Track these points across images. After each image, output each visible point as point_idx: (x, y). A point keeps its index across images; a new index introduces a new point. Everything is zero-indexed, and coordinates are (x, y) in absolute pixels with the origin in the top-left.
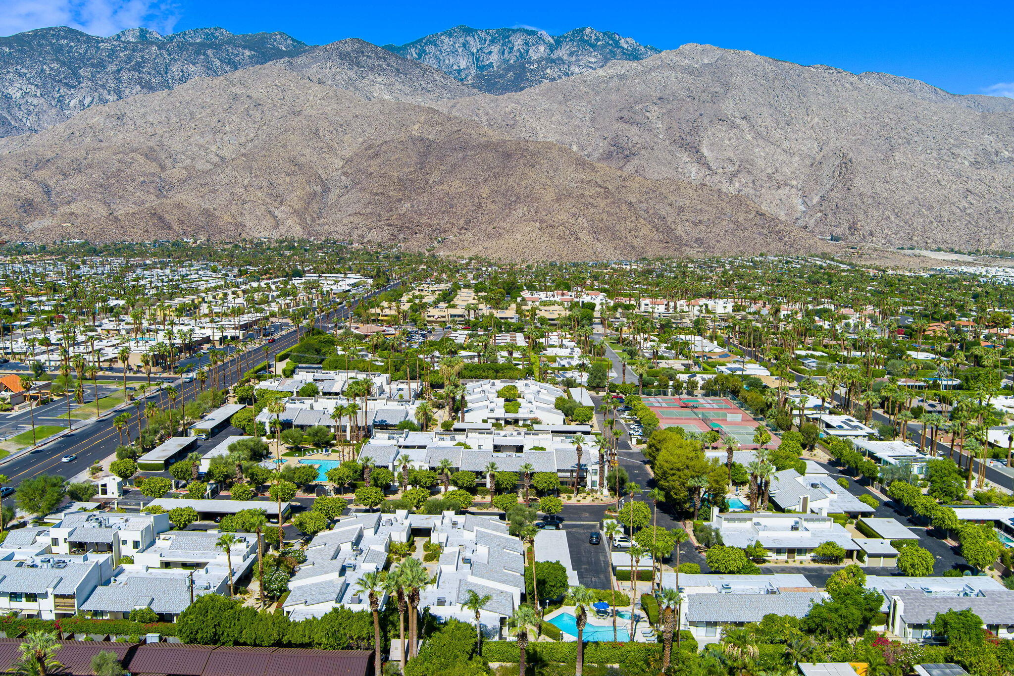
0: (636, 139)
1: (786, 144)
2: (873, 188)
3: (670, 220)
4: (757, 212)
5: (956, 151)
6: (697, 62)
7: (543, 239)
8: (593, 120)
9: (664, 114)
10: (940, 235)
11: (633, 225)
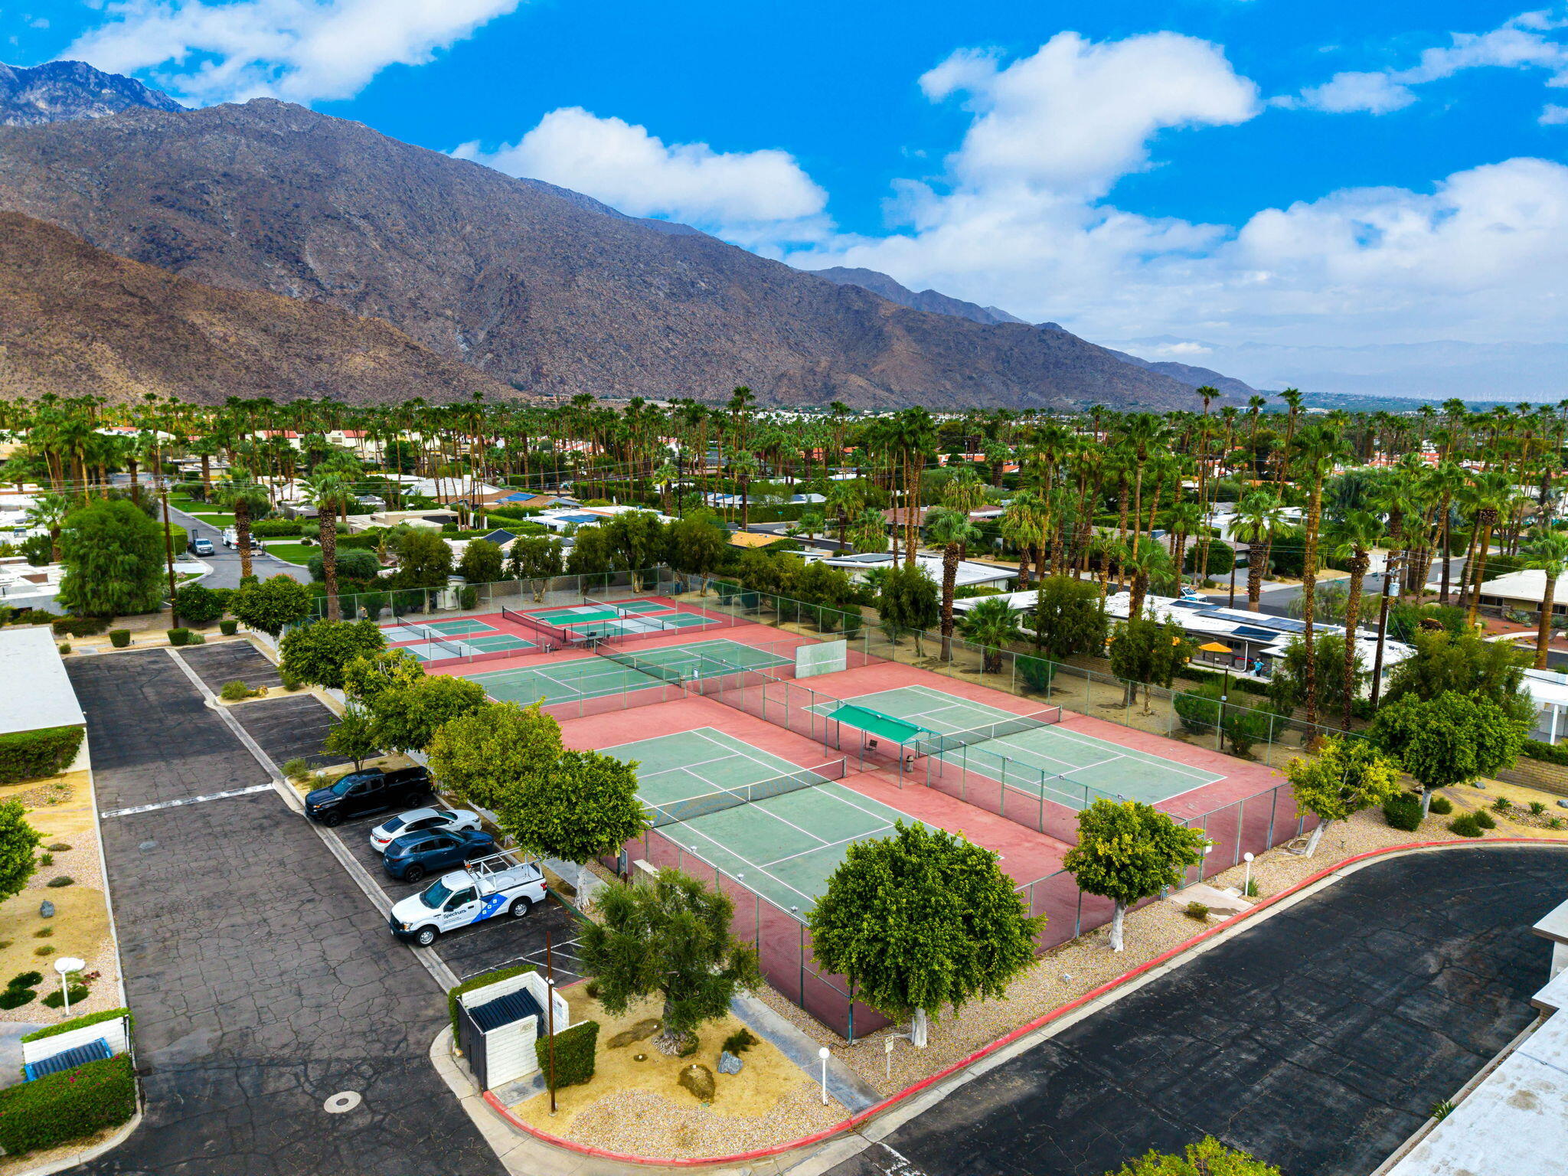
0: (189, 234)
1: (431, 259)
2: (556, 321)
3: (267, 354)
4: (407, 344)
6: (280, 128)
7: (18, 376)
8: (106, 198)
9: (234, 200)
10: (646, 382)
11: (201, 358)
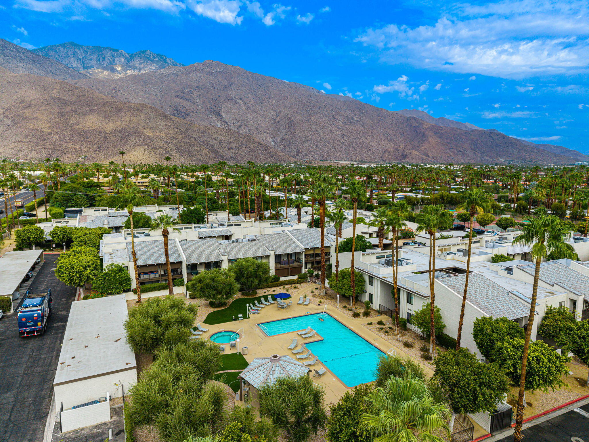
0: (187, 107)
1: (262, 113)
2: (304, 134)
3: (216, 147)
4: (259, 143)
5: (336, 117)
6: (214, 70)
7: (151, 155)
8: (162, 96)
9: (200, 95)
10: (335, 154)
11: (198, 149)
